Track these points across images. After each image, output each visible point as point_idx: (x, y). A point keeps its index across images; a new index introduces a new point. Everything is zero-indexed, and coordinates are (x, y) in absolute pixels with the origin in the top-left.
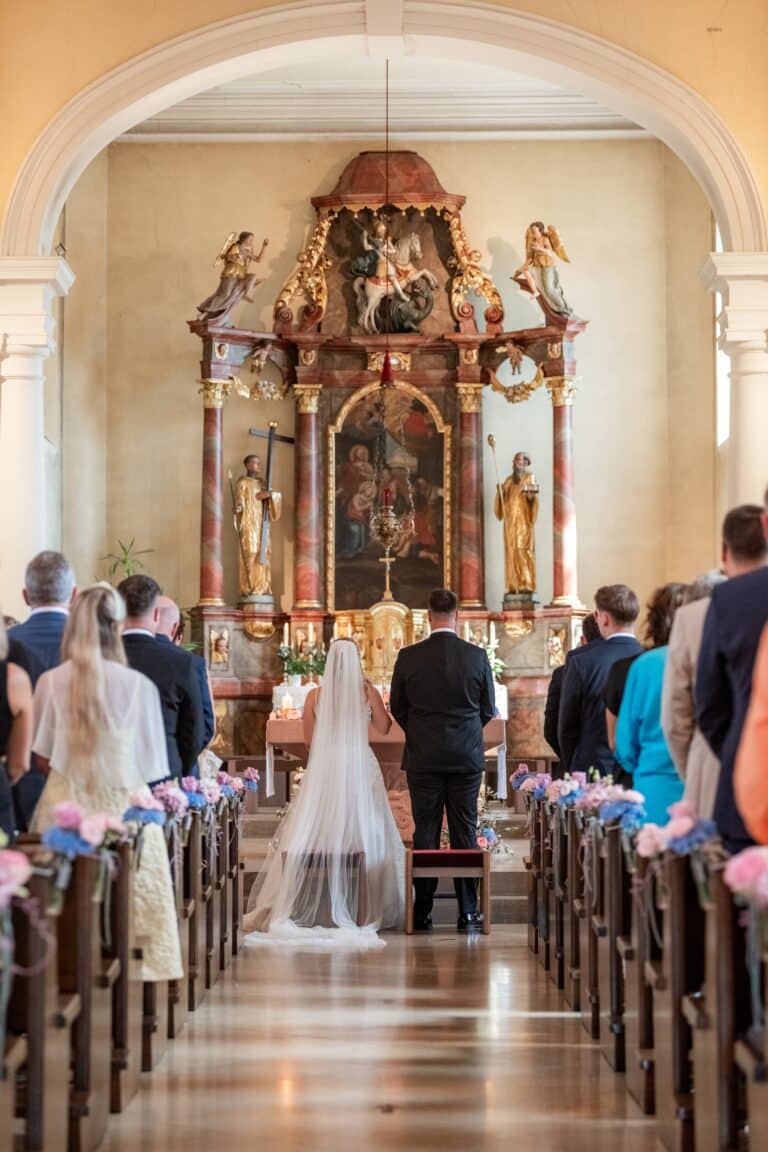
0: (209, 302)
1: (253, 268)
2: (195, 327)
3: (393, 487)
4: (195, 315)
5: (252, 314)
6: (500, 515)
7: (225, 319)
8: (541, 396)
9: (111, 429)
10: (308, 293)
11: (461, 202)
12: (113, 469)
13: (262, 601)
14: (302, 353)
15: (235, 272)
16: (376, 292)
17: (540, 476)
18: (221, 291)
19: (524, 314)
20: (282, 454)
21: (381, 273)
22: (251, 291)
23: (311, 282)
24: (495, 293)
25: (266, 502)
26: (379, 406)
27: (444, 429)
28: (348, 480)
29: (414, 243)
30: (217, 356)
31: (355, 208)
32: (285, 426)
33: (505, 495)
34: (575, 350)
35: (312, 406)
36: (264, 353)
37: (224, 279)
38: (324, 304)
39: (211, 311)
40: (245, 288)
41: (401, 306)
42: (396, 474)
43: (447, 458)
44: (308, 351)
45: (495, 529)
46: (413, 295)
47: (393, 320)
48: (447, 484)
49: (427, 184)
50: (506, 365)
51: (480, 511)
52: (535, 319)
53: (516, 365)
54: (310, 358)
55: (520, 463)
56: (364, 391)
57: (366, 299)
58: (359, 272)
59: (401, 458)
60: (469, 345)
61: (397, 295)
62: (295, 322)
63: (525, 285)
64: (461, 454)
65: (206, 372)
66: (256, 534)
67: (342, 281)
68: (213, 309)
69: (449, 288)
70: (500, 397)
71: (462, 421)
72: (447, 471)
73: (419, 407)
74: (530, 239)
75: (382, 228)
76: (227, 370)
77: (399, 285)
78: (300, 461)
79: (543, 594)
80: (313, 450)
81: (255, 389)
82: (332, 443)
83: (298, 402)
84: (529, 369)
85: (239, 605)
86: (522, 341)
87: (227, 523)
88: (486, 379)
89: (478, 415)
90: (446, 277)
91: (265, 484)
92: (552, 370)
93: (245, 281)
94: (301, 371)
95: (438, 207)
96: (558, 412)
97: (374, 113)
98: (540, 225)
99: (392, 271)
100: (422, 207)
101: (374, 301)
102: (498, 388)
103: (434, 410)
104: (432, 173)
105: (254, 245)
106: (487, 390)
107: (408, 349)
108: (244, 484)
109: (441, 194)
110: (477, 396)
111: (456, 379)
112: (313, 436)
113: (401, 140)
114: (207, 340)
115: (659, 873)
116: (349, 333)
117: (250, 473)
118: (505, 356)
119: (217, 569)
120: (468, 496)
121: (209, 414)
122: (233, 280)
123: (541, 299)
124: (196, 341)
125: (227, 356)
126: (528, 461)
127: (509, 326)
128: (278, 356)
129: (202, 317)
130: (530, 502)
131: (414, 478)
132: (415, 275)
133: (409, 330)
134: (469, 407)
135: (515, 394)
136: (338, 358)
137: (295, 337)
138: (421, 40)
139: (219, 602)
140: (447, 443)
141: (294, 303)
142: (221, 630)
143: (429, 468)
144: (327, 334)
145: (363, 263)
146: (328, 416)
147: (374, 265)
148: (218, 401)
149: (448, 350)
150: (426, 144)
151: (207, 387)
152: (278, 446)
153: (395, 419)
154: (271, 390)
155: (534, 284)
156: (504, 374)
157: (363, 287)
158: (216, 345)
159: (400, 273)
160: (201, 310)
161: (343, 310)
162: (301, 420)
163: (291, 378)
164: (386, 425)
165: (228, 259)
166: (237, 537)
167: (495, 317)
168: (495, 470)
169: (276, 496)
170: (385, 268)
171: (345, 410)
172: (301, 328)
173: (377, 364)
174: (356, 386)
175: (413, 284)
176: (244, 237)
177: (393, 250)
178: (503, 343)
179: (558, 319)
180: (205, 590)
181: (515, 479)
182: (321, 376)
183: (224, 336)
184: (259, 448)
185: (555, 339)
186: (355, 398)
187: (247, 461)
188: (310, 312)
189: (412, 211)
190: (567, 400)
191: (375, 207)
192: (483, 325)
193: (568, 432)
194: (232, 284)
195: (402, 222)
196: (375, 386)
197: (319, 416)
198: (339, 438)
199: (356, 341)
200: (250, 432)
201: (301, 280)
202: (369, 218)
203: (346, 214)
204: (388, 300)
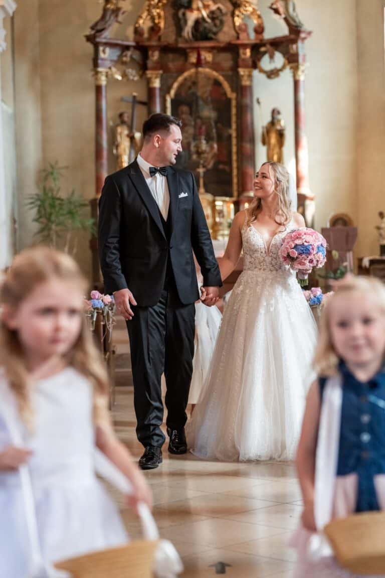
1: (121, 3)
2: (90, 39)
3: (204, 128)
4: (89, 32)
5: (121, 31)
6: (264, 143)
7: (105, 34)
8: (287, 74)
9: (43, 99)
10: (153, 18)
12: (45, 121)
14: (150, 53)
15: (110, 6)
16: (192, 17)
17: (286, 122)
18: (103, 17)
19: (276, 28)
20: (140, 111)
21: (194, 6)
22: (120, 18)
23: (155, 12)
24: (259, 17)
25: (132, 138)
26: (195, 83)
27: (232, 95)
30: (102, 55)
32: (141, 95)
33: (266, 133)
34: (303, 48)
35: (157, 84)
36: (129, 53)
37: (105, 10)
38: (162, 25)
39: (98, 29)
40: (117, 16)
41: (206, 25)
42: (205, 121)
43: (234, 111)
44: (153, 51)
45: (261, 151)
46: (213, 19)
47: (201, 32)
48: (234, 126)
50: (266, 58)
51: (253, 142)
52: (283, 30)
53: (272, 57)
54: (155, 56)
55: (275, 113)
56: (186, 74)
57: (186, 21)
58: (181, 6)
59: (208, 113)
60: (245, 46)
61: (203, 19)
62: (146, 35)
63: (277, 11)
64: (241, 109)
65: (96, 64)
66: (126, 156)
67: (172, 11)
69: (233, 15)
70: (263, 77)
71: (243, 91)
72: (234, 119)
73: (217, 83)
76: (108, 63)
77: (205, 13)
80: (158, 108)
81: (124, 75)
82: (169, 105)
83: (149, 81)
84: (279, 60)
86: (277, 44)
87: (110, 151)
88: (255, 65)
89: (250, 88)
90: (231, 8)
91: (131, 128)
92: (293, 60)
93: (116, 11)
94: (150, 64)
96: (296, 84)
99: (200, 5)
101: (191, 22)
102: (262, 71)
103: (226, 86)
106: (256, 73)
107: (211, 49)
108: (119, 129)
110: (250, 76)
111: (238, 66)
112: (158, 100)
114: (96, 46)
116: (176, 40)
117: (123, 122)
118: (265, 53)
120: (245, 134)
121: (98, 89)
123: (286, 19)
124: (90, 47)
125: (107, 54)
126: (279, 113)
127: (268, 35)
128: (137, 55)
129: (93, 32)
130: (281, 135)
131: (216, 122)
132: (214, 7)
133: (210, 39)
134: (245, 82)
135: (272, 74)
136: (171, 56)
137: (147, 44)
140: (234, 103)
141: (144, 23)
144: (164, 41)
146: (165, 89)
147: (190, 2)
148: (103, 81)
149: (232, 49)
151: (96, 73)
152: (138, 106)
153: (204, 90)
154: (134, 75)
155: (281, 10)
156: (266, 63)
157: (184, 14)
158: (101, 48)
159: (206, 7)
160: (92, 28)
161: (173, 29)
162: (151, 92)
163: (143, 67)
164: (199, 94)
167: (259, 30)
168: (260, 119)
169: (138, 136)
170: (197, 3)
171: (176, 85)
172: (149, 39)
173: (193, 59)
174: (181, 71)
175: (212, 12)
178: (264, 45)
179: (295, 31)
181: (273, 123)
182: (161, 66)
183: (107, 44)
185: (295, 41)
186: (181, 79)
187: (121, 115)
188: (154, 29)
190: (301, 77)
192: (252, 35)
193: (302, 95)
194: (109, 13)
196: (193, 70)
197: (161, 89)
198: (173, 101)
199: (181, 45)
200: (122, 100)
201: (149, 11)
204: (198, 22)
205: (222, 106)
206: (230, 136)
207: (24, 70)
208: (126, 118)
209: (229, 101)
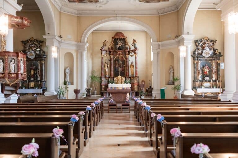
1: (106, 44)
2: (101, 49)
4: (101, 48)
5: (106, 48)
6: (130, 67)
7: (104, 49)
8: (134, 56)
9: (93, 59)
11: (126, 37)
12: (93, 63)
13: (107, 76)
17: (134, 64)
18: (103, 46)
19: (133, 48)
20: (109, 62)
25: (108, 66)
26: (118, 57)
27: (125, 59)
28: (116, 64)
29: (122, 41)
31: (116, 38)
32: (109, 59)
33: (131, 66)
34: (137, 52)
35: (112, 57)
36: (107, 52)
37: (103, 45)
39: (102, 48)
41: (121, 47)
42: (120, 64)
43: (125, 62)
45: (130, 69)
49: (123, 36)
50: (131, 53)
51: (128, 67)
53: (132, 53)
54: (112, 52)
55: (132, 63)
56: (117, 56)
59: (121, 62)
60: (127, 51)
62: (110, 49)
63: (133, 45)
64: (126, 61)
65: (102, 54)
66: (107, 69)
71: (126, 58)
72: (125, 63)
73: (122, 57)
74: (133, 41)
75: (119, 40)
76: (104, 54)
77: (120, 45)
78: (111, 62)
79: (135, 75)
80: (112, 61)
81: (106, 56)
83: (111, 57)
84: (133, 53)
85: (105, 77)
86: (132, 51)
87: (104, 69)
88: (129, 54)
91: (107, 65)
92: (135, 54)
93: (105, 45)
94: (111, 54)
96: (136, 58)
97: (118, 29)
98: (134, 40)
100: (123, 38)
103: (124, 57)
104: (123, 35)
105: (106, 41)
106: (129, 56)
107: (121, 52)
109: (124, 36)
111: (126, 54)
112: (112, 60)
113: (121, 31)
114: (102, 51)
115: (154, 119)
117: (106, 64)
119: (103, 73)
120: (127, 66)
121: (102, 58)
122: (104, 45)
124: (101, 51)
125: (104, 52)
127: (131, 49)
128: (109, 52)
130: (133, 66)
131: (122, 64)
132: (122, 44)
134: (127, 57)
135: (132, 56)
136: (114, 52)
137: (110, 50)
138: (123, 21)
139: (103, 76)
141: (110, 47)
142: (103, 79)
143: (123, 63)
144: (113, 50)
146: (114, 58)
147: (118, 43)
148: (103, 57)
149: (125, 52)
150: (123, 32)
151: (102, 55)
152: (109, 61)
153: (120, 58)
154: (108, 55)
156: (131, 54)
161: (115, 48)
162: (111, 58)
163: (110, 54)
165: (104, 43)
166: (105, 70)
167: (130, 48)
168: (130, 63)
169: (109, 66)
170: (119, 44)
171: (115, 57)
173: (118, 53)
176: (105, 41)
178: (130, 51)
179: (136, 49)
180: (102, 75)
181: (132, 64)
182: (113, 54)
183: (103, 50)
184: (107, 61)
185: (136, 51)
187: (106, 62)
188: (112, 48)
189: (122, 38)
190: (137, 56)
193: (137, 60)
195: (121, 39)
196: (118, 55)
198: (115, 60)
199: (116, 51)
200: (106, 60)
201: (111, 45)
202: (117, 39)
203: (115, 39)
204: (119, 47)
205: (123, 61)
206: (124, 66)
207: (89, 55)
208: (107, 63)
209: (124, 60)
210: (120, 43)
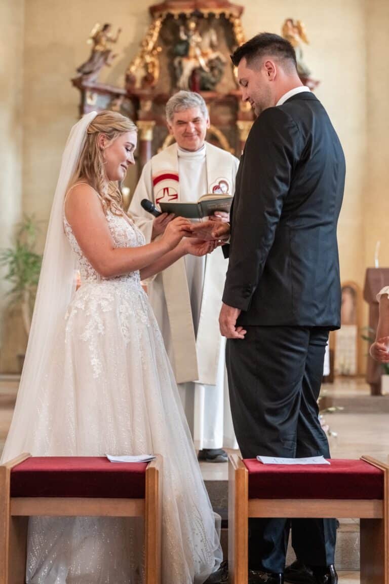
0: (83, 66)
1: (112, 45)
2: (77, 83)
4: (75, 75)
7: (93, 77)
10: (146, 66)
11: (241, 11)
12: (26, 174)
14: (142, 103)
15: (99, 48)
16: (188, 66)
18: (91, 59)
21: (191, 53)
22: (110, 61)
23: (149, 60)
30: (89, 101)
31: (176, 12)
35: (148, 136)
36: (119, 102)
37: (94, 52)
38: (156, 74)
39: (85, 71)
40: (106, 59)
41: (204, 74)
44: (146, 101)
46: (212, 69)
54: (147, 106)
61: (201, 68)
62: (138, 85)
65: (82, 111)
67: (166, 60)
68: (87, 69)
71: (240, 145)
73: (214, 137)
75: (192, 25)
77: (203, 62)
83: (140, 132)
93: (106, 54)
94: (141, 114)
95: (227, 12)
98: (291, 21)
99: (198, 52)
100: (217, 11)
101: (187, 72)
109: (229, 4)
111: (237, 118)
112: (148, 155)
114: (83, 90)
116: (171, 91)
122: (99, 50)
124: (76, 93)
128: (128, 105)
129: (79, 75)
132: (213, 55)
137: (138, 92)
141: (138, 72)
145: (181, 48)
146: (157, 143)
149: (231, 102)
157: (180, 63)
158: (88, 94)
159: (204, 55)
160: (79, 70)
161: (167, 79)
162: (141, 144)
163: (136, 118)
165: (96, 40)
170: (195, 51)
172: (143, 87)
176: (106, 27)
177: (199, 39)
182: (154, 116)
183: (95, 90)
188: (148, 79)
189: (211, 16)
191: (188, 12)
194: (97, 56)
195: (205, 22)
197: (153, 142)
201: (142, 57)
202: (183, 17)
203: (170, 16)
204: (195, 72)
210: (198, 45)
